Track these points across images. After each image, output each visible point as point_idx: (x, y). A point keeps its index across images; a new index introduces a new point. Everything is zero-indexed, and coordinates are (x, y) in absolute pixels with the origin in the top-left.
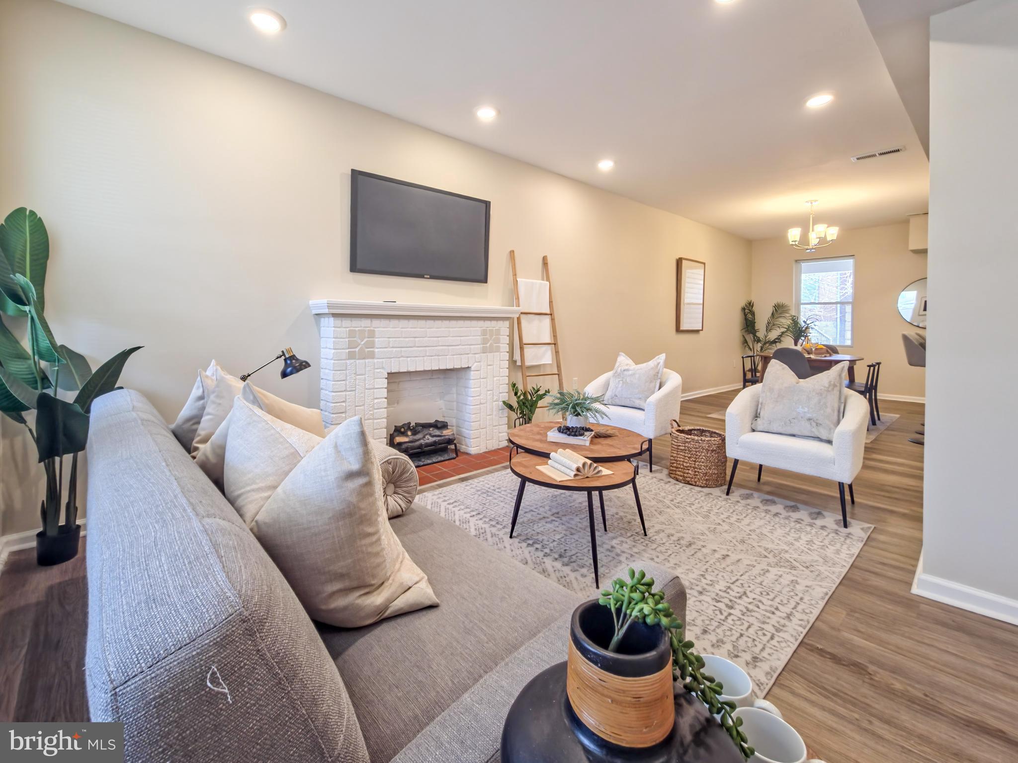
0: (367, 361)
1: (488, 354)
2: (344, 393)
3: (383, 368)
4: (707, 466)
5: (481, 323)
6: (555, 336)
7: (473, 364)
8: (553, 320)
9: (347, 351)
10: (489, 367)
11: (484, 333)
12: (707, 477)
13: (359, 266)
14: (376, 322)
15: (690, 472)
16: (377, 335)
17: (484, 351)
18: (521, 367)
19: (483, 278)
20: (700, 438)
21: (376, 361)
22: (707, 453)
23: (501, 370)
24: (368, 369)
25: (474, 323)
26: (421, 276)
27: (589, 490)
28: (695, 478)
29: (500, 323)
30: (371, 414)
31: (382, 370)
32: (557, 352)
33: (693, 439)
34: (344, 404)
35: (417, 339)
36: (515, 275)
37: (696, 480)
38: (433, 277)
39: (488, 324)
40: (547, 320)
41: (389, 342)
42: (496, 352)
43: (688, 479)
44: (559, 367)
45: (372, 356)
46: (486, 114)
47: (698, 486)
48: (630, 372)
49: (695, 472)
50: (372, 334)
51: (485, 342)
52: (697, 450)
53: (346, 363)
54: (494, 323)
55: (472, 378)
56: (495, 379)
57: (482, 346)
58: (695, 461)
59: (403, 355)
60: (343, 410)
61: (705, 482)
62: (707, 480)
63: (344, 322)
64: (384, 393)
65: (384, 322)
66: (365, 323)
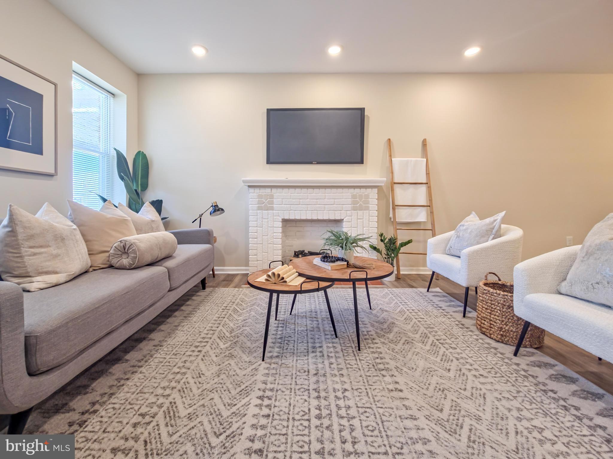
0: (269, 211)
1: (358, 211)
2: (256, 228)
3: (278, 216)
4: (503, 321)
5: (352, 190)
6: (431, 200)
7: (345, 218)
8: (429, 188)
9: (257, 205)
10: (359, 220)
11: (354, 197)
12: (502, 333)
13: (271, 160)
14: (274, 190)
15: (486, 323)
16: (275, 197)
17: (354, 209)
18: (393, 222)
19: (359, 160)
20: (495, 291)
21: (274, 211)
22: (503, 308)
23: (370, 223)
24: (269, 216)
25: (346, 190)
26: (311, 163)
27: (271, 292)
28: (491, 330)
29: (369, 190)
30: (272, 241)
31: (278, 217)
32: (432, 213)
33: (489, 291)
34: (256, 234)
35: (301, 200)
36: (390, 156)
37: (491, 332)
38: (319, 163)
39: (357, 190)
40: (423, 188)
41: (282, 201)
42: (365, 210)
43: (484, 330)
44: (433, 224)
45: (272, 209)
46: (334, 51)
47: (492, 339)
48: (464, 227)
49: (491, 324)
50: (272, 197)
51: (354, 203)
52: (493, 302)
53: (257, 212)
54: (363, 190)
55: (344, 226)
56: (365, 229)
57: (352, 205)
58: (490, 313)
59: (292, 209)
60: (256, 237)
61: (499, 337)
62: (502, 335)
63: (256, 190)
64: (280, 230)
65: (280, 190)
66: (268, 190)
